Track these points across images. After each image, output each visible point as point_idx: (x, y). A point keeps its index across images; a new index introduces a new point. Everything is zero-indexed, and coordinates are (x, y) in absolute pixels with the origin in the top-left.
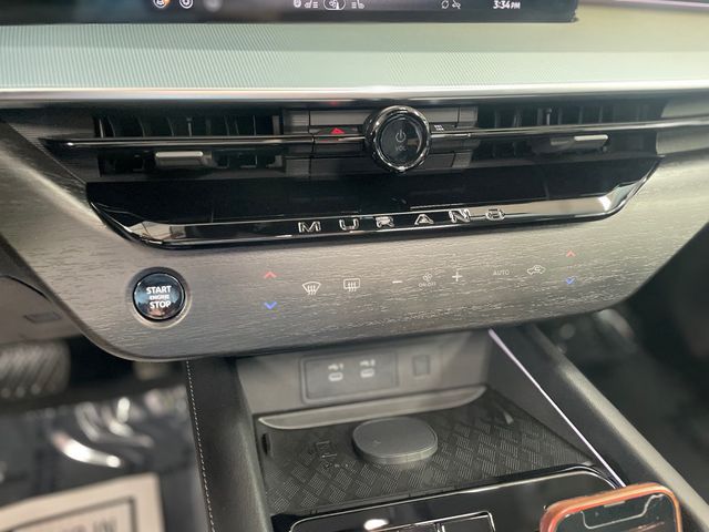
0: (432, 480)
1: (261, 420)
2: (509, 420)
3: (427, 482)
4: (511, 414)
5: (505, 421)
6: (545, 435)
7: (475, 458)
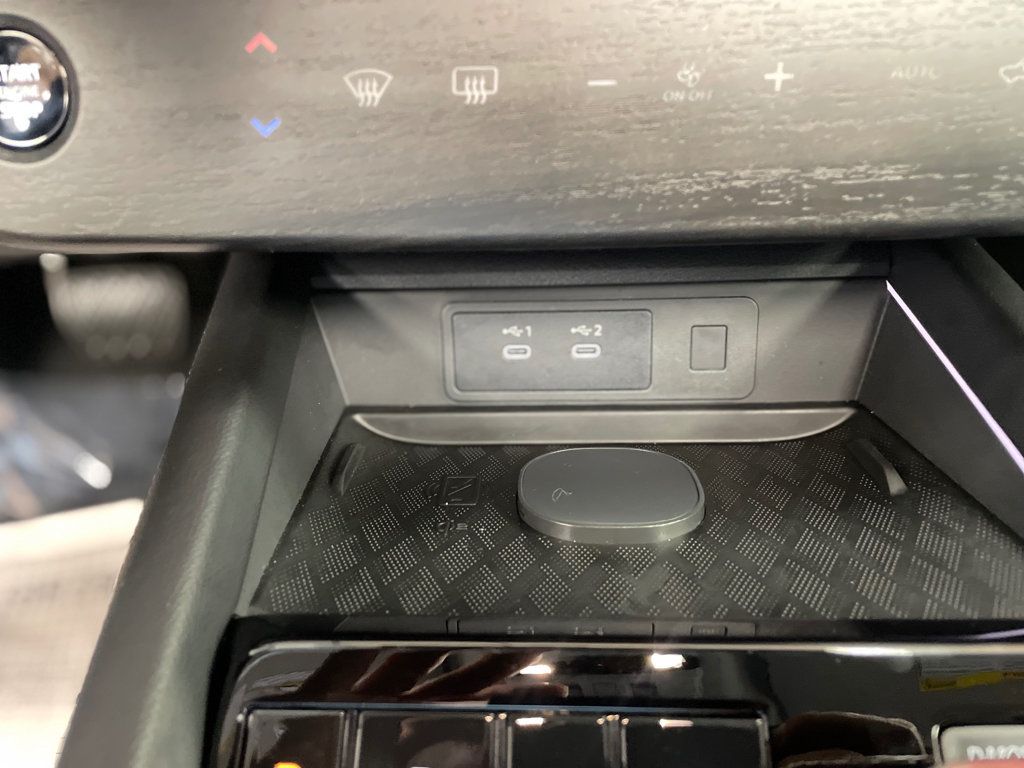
0: (655, 596)
1: (358, 418)
2: (896, 484)
3: (642, 598)
4: (903, 474)
5: (887, 488)
6: (983, 531)
7: (780, 562)
